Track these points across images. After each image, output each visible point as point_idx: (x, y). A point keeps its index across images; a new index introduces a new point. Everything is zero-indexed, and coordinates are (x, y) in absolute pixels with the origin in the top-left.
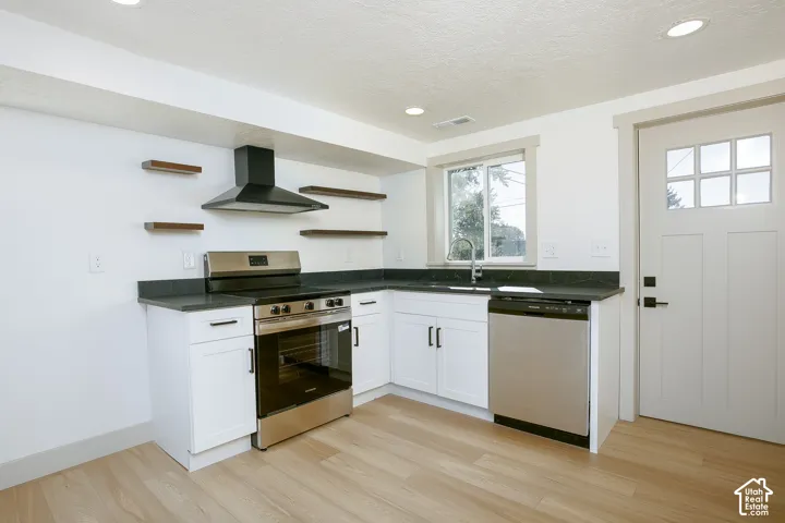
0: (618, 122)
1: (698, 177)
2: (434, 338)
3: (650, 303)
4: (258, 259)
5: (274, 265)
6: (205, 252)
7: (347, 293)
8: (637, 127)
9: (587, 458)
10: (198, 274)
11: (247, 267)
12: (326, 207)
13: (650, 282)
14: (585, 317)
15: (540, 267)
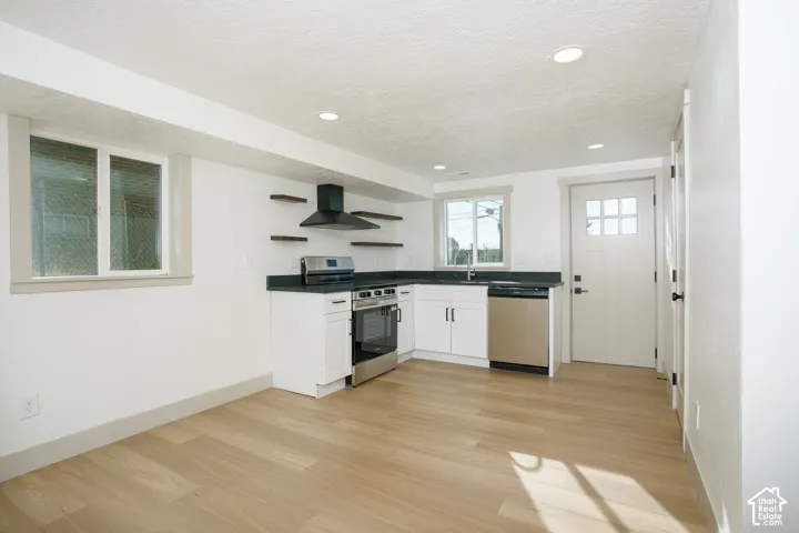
0: (561, 182)
1: (603, 217)
2: (450, 315)
3: (578, 291)
4: (332, 262)
5: (340, 267)
6: (302, 256)
7: (395, 285)
8: (570, 187)
9: (548, 379)
10: (298, 272)
11: (325, 267)
12: (378, 227)
13: (578, 278)
14: (546, 297)
15: (513, 270)
